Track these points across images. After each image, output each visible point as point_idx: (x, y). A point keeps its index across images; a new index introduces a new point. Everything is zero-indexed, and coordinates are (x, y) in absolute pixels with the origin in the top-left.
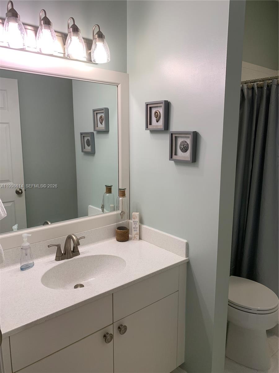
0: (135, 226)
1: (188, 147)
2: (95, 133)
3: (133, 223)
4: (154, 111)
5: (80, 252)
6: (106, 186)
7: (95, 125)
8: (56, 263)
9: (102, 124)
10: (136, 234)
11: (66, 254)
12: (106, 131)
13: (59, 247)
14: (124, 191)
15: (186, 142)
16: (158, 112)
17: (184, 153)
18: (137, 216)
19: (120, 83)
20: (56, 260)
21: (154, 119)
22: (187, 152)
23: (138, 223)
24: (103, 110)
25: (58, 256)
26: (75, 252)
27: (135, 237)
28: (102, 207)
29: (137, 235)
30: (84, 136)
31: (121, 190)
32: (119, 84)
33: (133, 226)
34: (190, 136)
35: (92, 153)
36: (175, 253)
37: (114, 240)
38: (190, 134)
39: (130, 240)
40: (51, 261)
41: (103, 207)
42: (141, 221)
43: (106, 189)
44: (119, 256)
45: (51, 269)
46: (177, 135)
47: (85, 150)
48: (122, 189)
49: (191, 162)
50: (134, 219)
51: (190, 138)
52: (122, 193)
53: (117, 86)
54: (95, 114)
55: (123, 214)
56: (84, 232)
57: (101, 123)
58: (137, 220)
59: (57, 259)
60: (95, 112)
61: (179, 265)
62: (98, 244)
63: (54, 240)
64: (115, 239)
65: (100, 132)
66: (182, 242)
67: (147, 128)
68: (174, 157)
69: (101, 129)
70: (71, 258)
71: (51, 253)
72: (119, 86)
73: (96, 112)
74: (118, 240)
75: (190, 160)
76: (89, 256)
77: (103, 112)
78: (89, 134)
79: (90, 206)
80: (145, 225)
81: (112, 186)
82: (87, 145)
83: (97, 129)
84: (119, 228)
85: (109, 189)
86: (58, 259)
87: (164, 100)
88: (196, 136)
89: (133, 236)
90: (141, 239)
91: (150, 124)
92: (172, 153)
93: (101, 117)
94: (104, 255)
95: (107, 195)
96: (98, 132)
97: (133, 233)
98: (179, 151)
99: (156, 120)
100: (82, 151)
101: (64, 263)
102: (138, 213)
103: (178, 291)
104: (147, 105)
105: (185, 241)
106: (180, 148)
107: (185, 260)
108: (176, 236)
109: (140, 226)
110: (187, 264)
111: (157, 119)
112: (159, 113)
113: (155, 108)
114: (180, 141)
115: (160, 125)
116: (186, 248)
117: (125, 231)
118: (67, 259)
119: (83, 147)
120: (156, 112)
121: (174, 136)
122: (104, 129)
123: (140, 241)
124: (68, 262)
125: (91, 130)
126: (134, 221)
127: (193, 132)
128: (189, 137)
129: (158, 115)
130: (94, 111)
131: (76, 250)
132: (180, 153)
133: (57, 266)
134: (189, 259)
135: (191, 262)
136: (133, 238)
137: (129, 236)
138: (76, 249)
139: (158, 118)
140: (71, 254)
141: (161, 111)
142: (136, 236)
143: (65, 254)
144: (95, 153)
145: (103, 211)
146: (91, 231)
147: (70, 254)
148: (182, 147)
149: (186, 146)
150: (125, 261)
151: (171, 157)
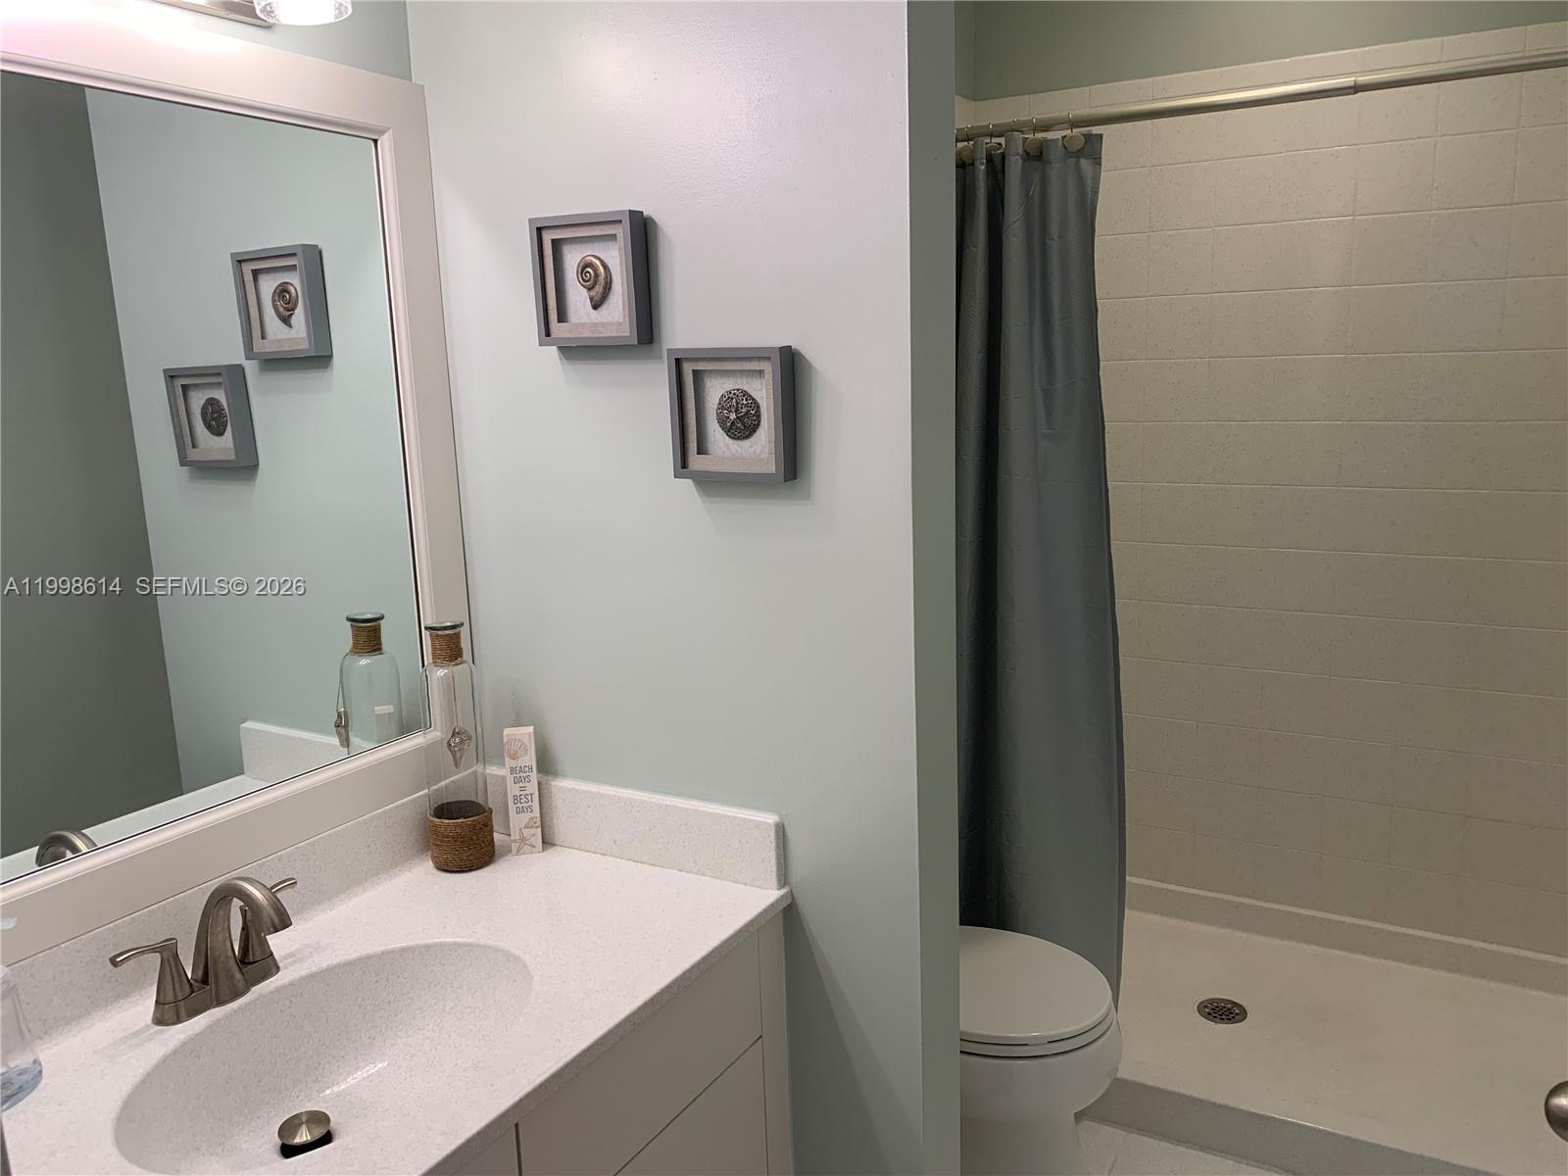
0: (523, 789)
1: (758, 416)
2: (251, 368)
3: (510, 779)
4: (573, 258)
5: (277, 958)
6: (350, 620)
7: (250, 328)
8: (166, 1036)
9: (290, 326)
10: (526, 827)
11: (211, 979)
12: (318, 358)
13: (168, 952)
14: (457, 636)
15: (745, 394)
16: (598, 263)
17: (740, 442)
18: (526, 741)
19: (389, 128)
20: (160, 1020)
21: (578, 296)
22: (753, 439)
23: (534, 776)
24: (295, 254)
25: (170, 997)
26: (255, 963)
27: (523, 839)
28: (338, 726)
29: (533, 831)
30: (185, 388)
31: (439, 633)
32: (382, 133)
33: (513, 789)
34: (766, 367)
35: (244, 466)
36: (724, 879)
37: (424, 870)
38: (769, 359)
39: (502, 856)
40: (136, 1034)
41: (342, 726)
42: (546, 765)
43: (355, 636)
44: (482, 942)
45: (149, 1075)
46: (700, 366)
47: (194, 455)
48: (445, 628)
49: (782, 479)
50: (514, 757)
51: (768, 375)
52: (449, 645)
53: (375, 141)
54: (249, 277)
55: (462, 742)
56: (280, 859)
57: (286, 321)
58: (530, 759)
59: (170, 1015)
60: (247, 268)
61: (758, 930)
62: (350, 904)
63: (133, 921)
64: (430, 864)
65: (278, 363)
66: (758, 825)
67: (548, 334)
68: (697, 462)
69: (286, 348)
70: (236, 994)
71: (124, 992)
72: (385, 141)
73: (249, 266)
74: (445, 867)
75: (772, 469)
76: (330, 969)
77: (293, 268)
78: (219, 374)
79: (248, 725)
80: (565, 776)
81: (382, 618)
82: (209, 427)
83: (259, 346)
84: (443, 811)
85: (368, 636)
86: (169, 1012)
87: (628, 209)
88: (791, 367)
89: (515, 835)
90: (553, 845)
91: (562, 317)
92: (687, 444)
93: (282, 291)
94: (403, 949)
95: (364, 661)
96: (266, 360)
97: (516, 823)
98: (716, 434)
99: (591, 299)
100: (184, 461)
101: (211, 1028)
102: (531, 729)
103: (761, 1037)
104: (539, 230)
105: (771, 819)
106: (722, 422)
107: (778, 901)
108: (730, 804)
109: (539, 784)
110: (788, 917)
111: (593, 293)
112: (602, 269)
113: (577, 246)
114: (716, 390)
115: (610, 319)
116: (778, 847)
117: (477, 821)
118: (220, 1003)
119: (184, 442)
120: (585, 266)
121: (688, 369)
122: (305, 345)
123: (551, 852)
124: (228, 1017)
125: (230, 352)
126: (513, 770)
127: (781, 348)
128: (761, 373)
129: (597, 276)
130: (240, 261)
131: (255, 953)
132: (722, 445)
133: (175, 1052)
134: (791, 893)
135: (800, 903)
136: (515, 847)
137: (495, 840)
138: (256, 947)
139: (599, 289)
140: (238, 976)
141: (615, 258)
142: (527, 832)
143: (205, 981)
144: (255, 466)
145: (346, 742)
146: (312, 845)
147: (232, 976)
148: (733, 416)
149: (747, 412)
150: (517, 959)
151: (683, 463)
